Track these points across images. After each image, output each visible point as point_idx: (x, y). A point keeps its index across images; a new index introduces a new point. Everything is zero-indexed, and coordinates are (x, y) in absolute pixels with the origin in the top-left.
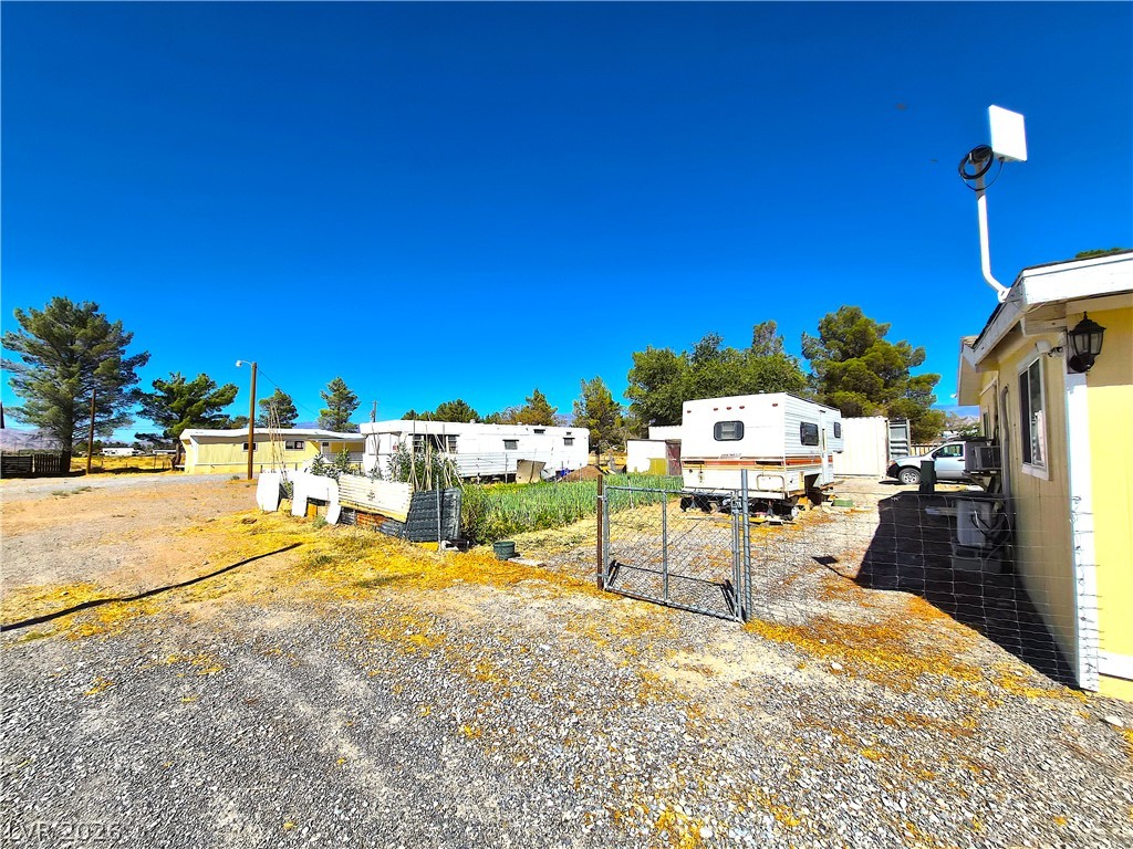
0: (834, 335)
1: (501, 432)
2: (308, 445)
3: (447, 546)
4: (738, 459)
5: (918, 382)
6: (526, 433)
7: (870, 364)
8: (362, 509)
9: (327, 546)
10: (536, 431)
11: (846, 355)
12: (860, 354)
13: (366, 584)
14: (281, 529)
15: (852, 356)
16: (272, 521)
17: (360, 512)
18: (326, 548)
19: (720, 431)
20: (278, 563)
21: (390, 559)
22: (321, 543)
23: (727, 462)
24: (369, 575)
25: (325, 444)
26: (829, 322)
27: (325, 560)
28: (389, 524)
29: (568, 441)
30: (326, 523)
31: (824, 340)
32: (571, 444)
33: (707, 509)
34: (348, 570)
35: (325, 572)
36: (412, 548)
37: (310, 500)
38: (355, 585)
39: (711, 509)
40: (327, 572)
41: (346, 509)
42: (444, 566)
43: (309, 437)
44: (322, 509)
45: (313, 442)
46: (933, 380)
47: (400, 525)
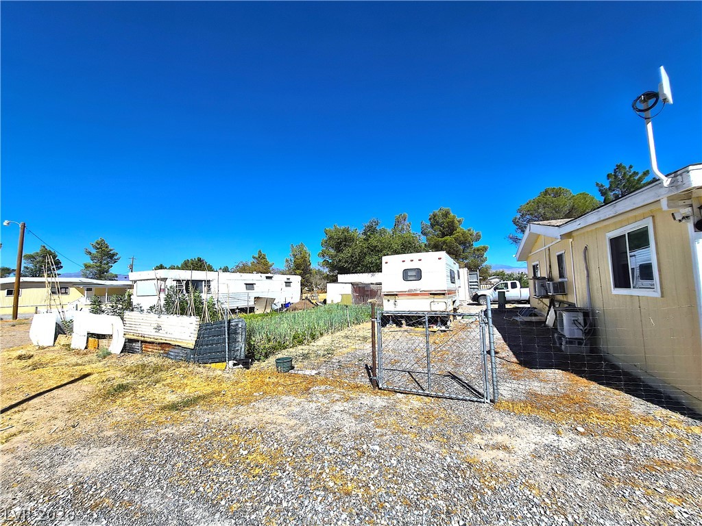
0: (437, 223)
1: (242, 278)
2: (72, 290)
3: (234, 365)
4: (419, 292)
5: (478, 250)
6: (261, 278)
7: (456, 239)
8: (149, 340)
9: (118, 374)
10: (267, 278)
11: (444, 235)
12: (451, 234)
13: (174, 407)
14: (64, 362)
15: (447, 235)
16: (49, 356)
17: (146, 342)
18: (117, 376)
19: (406, 275)
20: (72, 394)
21: (185, 381)
22: (112, 371)
23: (412, 294)
24: (171, 398)
25: (89, 290)
26: (435, 216)
27: (123, 388)
28: (176, 351)
29: (288, 284)
30: (109, 354)
31: (432, 226)
32: (290, 286)
33: (399, 324)
34: (149, 394)
35: (127, 399)
36: (201, 369)
37: (90, 335)
38: (164, 408)
39: (402, 324)
40: (128, 399)
41: (130, 341)
42: (237, 383)
43: (73, 284)
44: (103, 342)
45: (77, 288)
46: (485, 249)
47: (189, 351)
